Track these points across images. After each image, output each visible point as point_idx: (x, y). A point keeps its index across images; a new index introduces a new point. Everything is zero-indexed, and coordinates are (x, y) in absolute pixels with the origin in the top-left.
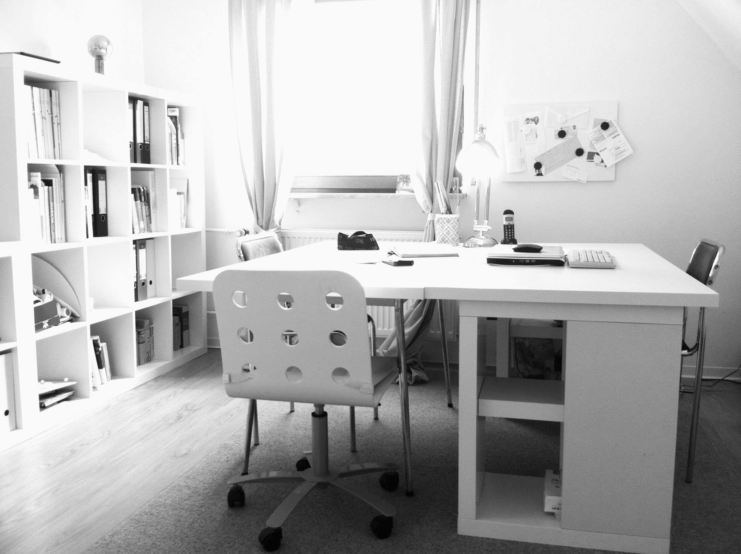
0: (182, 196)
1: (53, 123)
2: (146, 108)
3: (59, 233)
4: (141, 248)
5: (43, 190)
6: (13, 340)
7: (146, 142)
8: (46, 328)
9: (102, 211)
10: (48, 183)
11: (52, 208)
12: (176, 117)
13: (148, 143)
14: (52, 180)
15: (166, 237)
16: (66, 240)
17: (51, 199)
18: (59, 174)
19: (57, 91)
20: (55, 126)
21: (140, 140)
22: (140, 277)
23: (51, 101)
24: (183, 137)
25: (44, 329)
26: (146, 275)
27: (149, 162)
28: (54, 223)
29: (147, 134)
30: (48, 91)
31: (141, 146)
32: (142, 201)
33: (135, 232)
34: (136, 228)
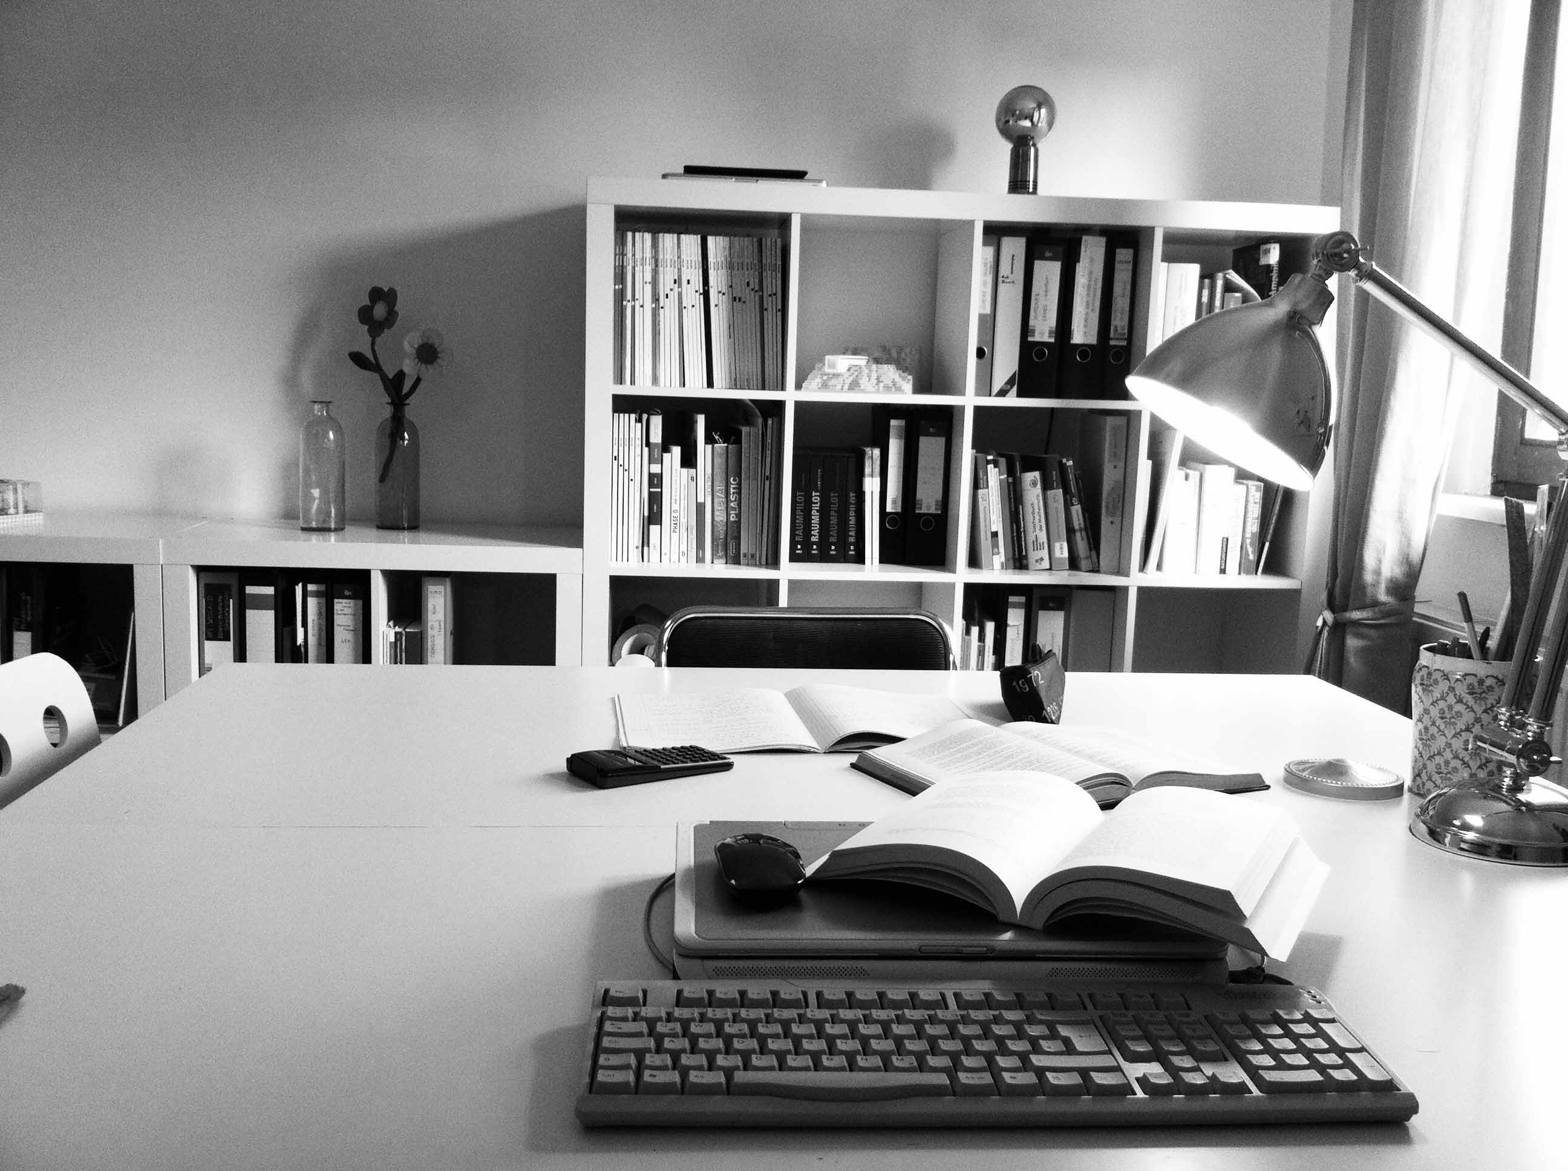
1: (762, 310)
2: (1124, 255)
3: (750, 542)
4: (1046, 607)
5: (709, 452)
7: (1113, 342)
9: (929, 506)
10: (730, 436)
11: (732, 491)
12: (1265, 267)
13: (1120, 343)
14: (739, 431)
15: (1123, 588)
17: (733, 469)
18: (759, 419)
19: (779, 241)
20: (769, 316)
21: (1083, 335)
28: (738, 523)
29: (1119, 321)
30: (754, 239)
31: (1085, 355)
32: (1066, 492)
33: (1031, 566)
34: (1038, 555)
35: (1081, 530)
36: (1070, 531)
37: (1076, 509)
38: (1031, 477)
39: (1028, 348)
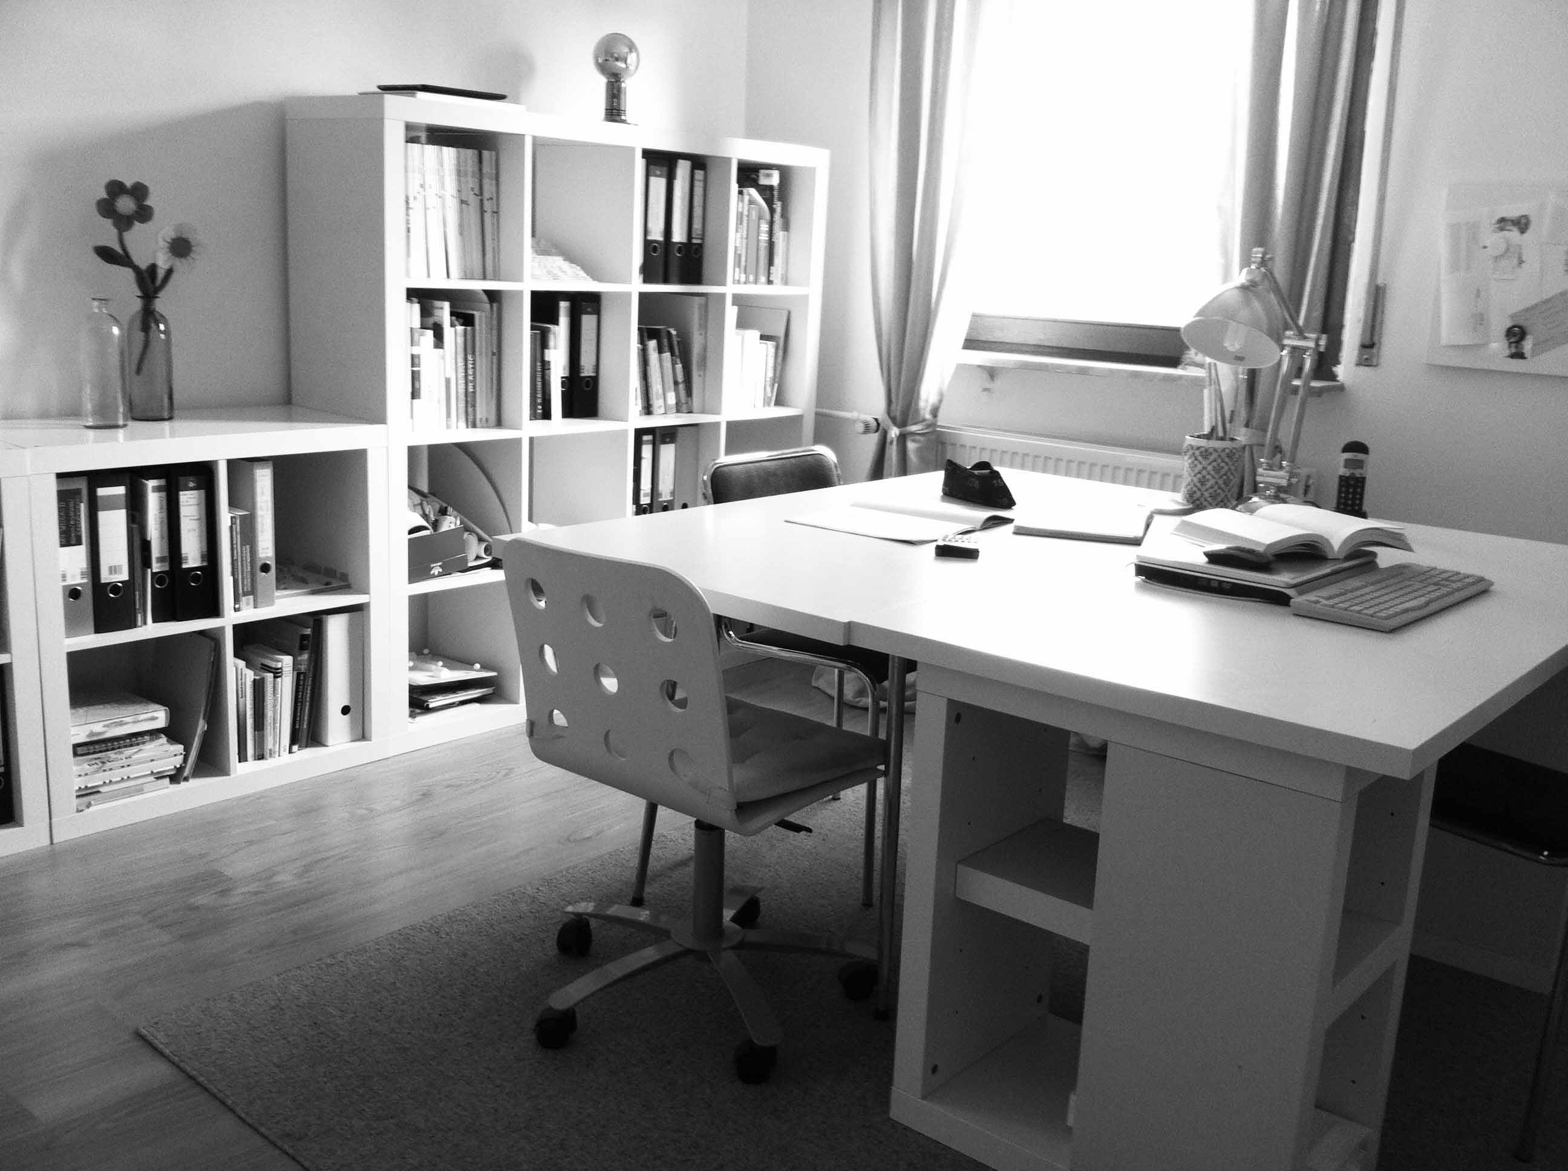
0: (771, 345)
1: (482, 212)
2: (699, 174)
3: (484, 408)
4: (664, 442)
5: (453, 334)
6: (365, 591)
7: (694, 241)
8: (436, 573)
9: (587, 370)
10: (467, 320)
11: (470, 366)
12: (771, 188)
13: (699, 241)
14: (472, 316)
15: (717, 425)
16: (499, 423)
17: (469, 348)
18: (488, 306)
19: (494, 153)
20: (488, 217)
21: (678, 235)
22: (659, 495)
23: (480, 170)
24: (786, 227)
25: (434, 576)
26: (673, 493)
27: (698, 281)
28: (474, 393)
29: (697, 225)
30: (476, 152)
31: (680, 250)
32: (673, 355)
33: (655, 412)
34: (657, 403)
35: (683, 382)
36: (676, 383)
37: (679, 366)
38: (652, 344)
39: (649, 246)
